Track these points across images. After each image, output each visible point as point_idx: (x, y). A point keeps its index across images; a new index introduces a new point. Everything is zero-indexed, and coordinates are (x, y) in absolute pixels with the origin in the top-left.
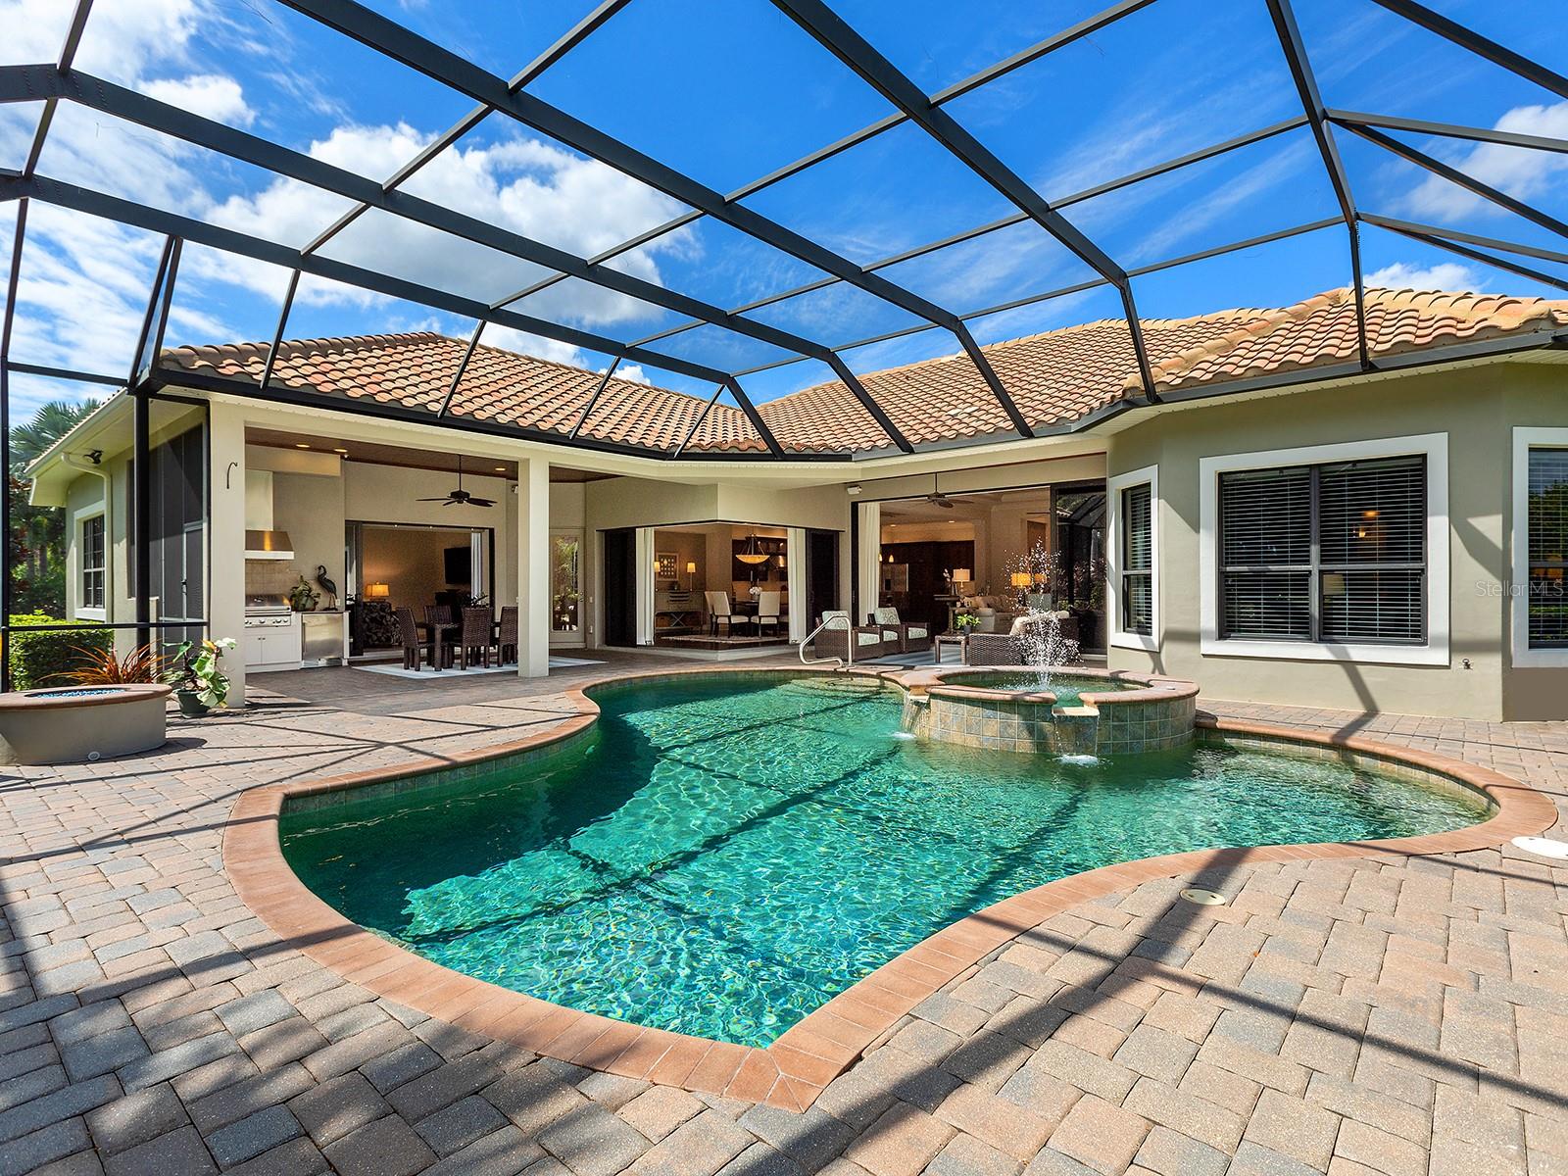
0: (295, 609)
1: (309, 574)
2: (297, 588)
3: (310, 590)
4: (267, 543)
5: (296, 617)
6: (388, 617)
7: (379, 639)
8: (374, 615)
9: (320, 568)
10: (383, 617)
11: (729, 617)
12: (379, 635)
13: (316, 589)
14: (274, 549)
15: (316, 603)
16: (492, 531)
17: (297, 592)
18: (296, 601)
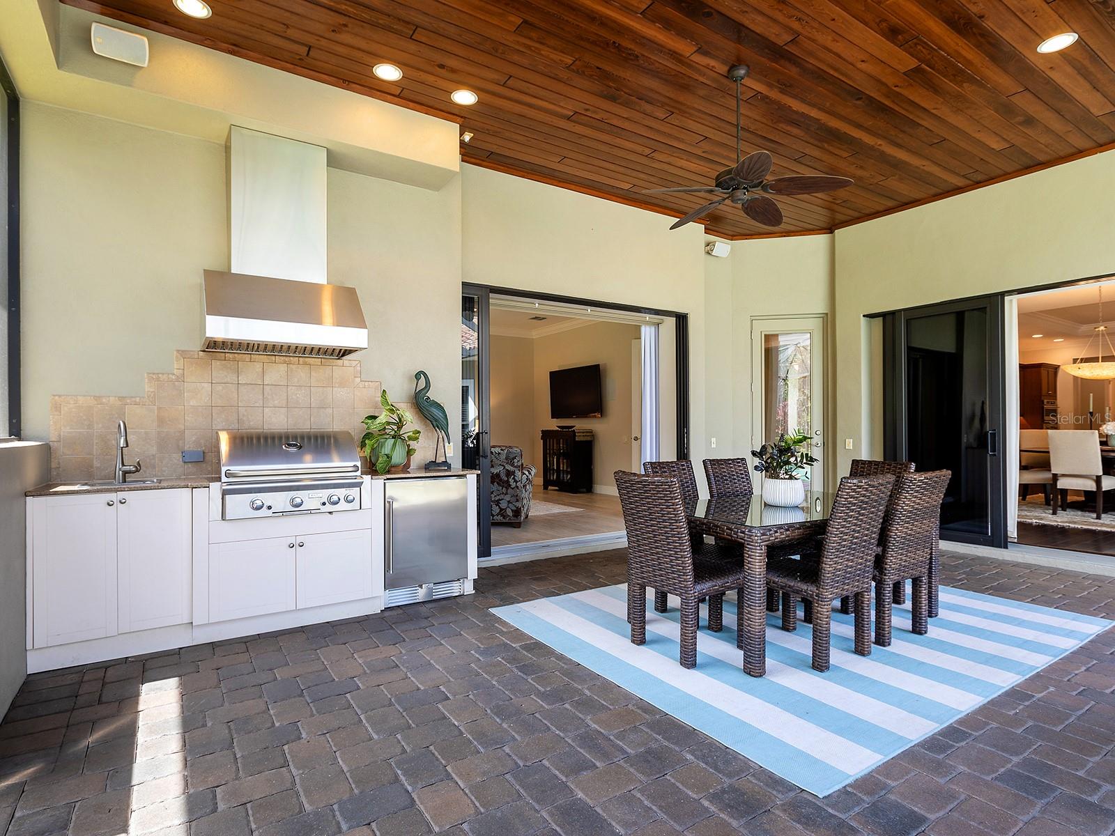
0: (371, 468)
1: (399, 391)
2: (374, 418)
3: (400, 424)
4: (327, 309)
5: (372, 486)
6: (518, 474)
7: (502, 512)
8: (495, 471)
9: (418, 376)
10: (509, 473)
11: (1098, 480)
12: (503, 505)
13: (409, 416)
14: (340, 322)
15: (410, 452)
16: (682, 321)
17: (375, 426)
18: (373, 449)
